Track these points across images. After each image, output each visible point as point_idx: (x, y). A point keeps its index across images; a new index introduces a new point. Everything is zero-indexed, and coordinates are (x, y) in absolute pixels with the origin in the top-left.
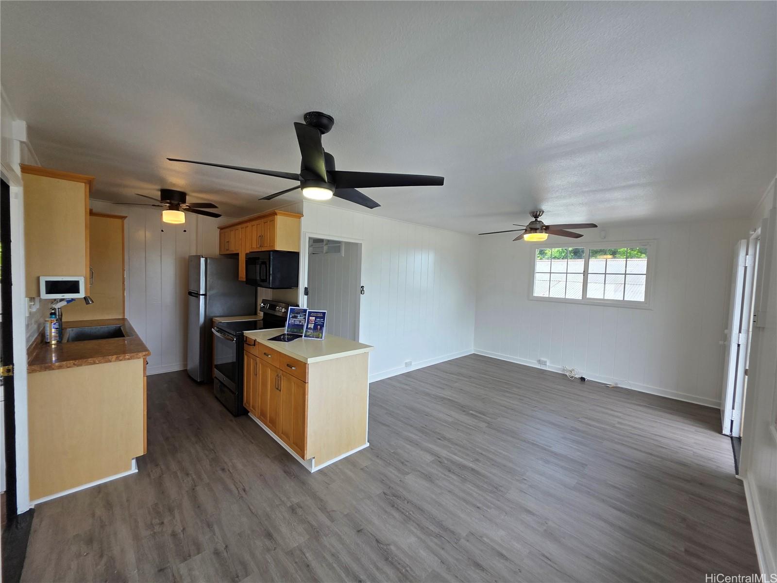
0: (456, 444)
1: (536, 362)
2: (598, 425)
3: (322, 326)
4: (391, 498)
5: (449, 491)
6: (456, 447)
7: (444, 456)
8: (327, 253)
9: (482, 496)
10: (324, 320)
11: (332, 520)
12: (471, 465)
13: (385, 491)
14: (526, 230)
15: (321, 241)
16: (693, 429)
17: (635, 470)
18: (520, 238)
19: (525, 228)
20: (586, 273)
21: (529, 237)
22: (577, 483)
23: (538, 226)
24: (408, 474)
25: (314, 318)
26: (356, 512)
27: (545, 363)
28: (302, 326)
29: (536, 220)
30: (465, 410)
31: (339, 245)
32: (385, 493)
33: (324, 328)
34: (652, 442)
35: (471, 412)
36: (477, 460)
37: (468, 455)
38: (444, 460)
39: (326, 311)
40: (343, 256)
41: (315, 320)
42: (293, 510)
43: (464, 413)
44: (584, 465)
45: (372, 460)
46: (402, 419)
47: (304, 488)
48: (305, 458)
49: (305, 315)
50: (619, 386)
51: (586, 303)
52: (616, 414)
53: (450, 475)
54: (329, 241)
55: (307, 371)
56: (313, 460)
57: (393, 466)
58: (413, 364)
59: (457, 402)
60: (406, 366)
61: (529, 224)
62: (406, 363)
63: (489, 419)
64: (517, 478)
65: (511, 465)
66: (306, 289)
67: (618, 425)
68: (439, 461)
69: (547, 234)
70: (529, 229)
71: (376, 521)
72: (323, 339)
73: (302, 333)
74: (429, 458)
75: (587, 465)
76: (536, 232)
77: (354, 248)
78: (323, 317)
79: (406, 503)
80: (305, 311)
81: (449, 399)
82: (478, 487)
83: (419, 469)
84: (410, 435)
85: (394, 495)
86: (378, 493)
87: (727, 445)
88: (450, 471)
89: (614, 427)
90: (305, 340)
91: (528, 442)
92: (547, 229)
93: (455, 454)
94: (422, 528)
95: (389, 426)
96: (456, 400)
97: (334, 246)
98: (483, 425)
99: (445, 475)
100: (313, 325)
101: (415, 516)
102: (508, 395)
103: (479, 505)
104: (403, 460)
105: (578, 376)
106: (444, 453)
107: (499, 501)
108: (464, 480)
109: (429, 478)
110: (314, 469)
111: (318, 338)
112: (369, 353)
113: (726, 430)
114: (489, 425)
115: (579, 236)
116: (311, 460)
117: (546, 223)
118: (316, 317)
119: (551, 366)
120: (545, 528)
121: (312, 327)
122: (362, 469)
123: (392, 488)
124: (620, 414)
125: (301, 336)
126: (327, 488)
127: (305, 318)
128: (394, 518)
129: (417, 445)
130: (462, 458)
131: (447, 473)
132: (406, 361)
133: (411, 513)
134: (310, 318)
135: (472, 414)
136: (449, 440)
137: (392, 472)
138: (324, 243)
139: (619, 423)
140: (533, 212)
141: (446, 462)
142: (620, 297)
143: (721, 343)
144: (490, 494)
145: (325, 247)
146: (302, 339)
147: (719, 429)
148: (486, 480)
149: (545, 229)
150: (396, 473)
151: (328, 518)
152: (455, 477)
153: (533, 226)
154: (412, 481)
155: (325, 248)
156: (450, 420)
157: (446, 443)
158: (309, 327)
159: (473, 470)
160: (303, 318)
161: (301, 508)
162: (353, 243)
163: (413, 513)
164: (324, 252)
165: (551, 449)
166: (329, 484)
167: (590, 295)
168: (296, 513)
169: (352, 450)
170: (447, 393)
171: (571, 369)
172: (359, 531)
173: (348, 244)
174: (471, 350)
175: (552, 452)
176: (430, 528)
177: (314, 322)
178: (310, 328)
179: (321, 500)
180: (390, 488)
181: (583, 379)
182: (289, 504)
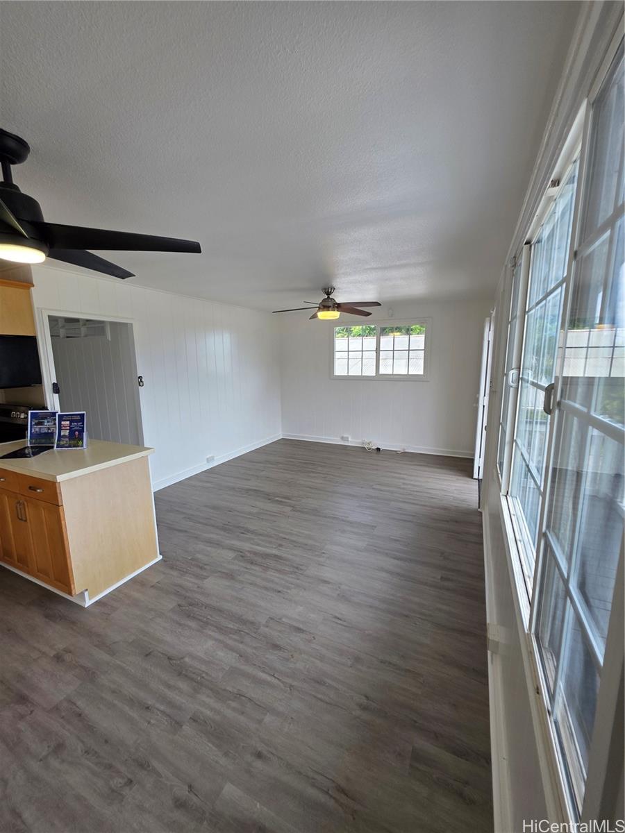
0: (260, 535)
1: (339, 439)
2: (388, 489)
3: (81, 432)
4: (187, 608)
5: (251, 584)
6: (261, 537)
7: (248, 549)
8: (86, 336)
9: (283, 579)
10: (83, 424)
11: (112, 653)
12: (274, 552)
13: (180, 603)
14: (319, 308)
15: (77, 320)
16: (454, 478)
17: (412, 522)
18: (315, 316)
19: (318, 306)
20: (378, 350)
21: (324, 315)
22: (367, 545)
23: (330, 304)
24: (206, 577)
25: (68, 422)
26: (144, 636)
27: (347, 439)
28: (52, 434)
29: (328, 297)
30: (270, 497)
31: (102, 325)
32: (179, 605)
33: (85, 434)
34: (425, 495)
35: (277, 498)
36: (280, 545)
37: (270, 542)
38: (247, 553)
39: (85, 412)
40: (110, 339)
41: (71, 424)
42: (58, 658)
43: (269, 501)
44: (373, 527)
45: (164, 573)
46: (201, 520)
47: (75, 628)
48: (73, 594)
49: (55, 419)
50: (406, 451)
51: (379, 378)
52: (402, 476)
53: (253, 567)
54: (88, 320)
55: (58, 491)
56: (86, 593)
57: (190, 574)
58: (215, 458)
59: (262, 491)
60: (208, 462)
61: (323, 301)
62: (207, 459)
63: (294, 502)
64: (317, 553)
65: (310, 542)
66: (55, 385)
67: (402, 486)
68: (241, 555)
69: (339, 313)
70: (322, 307)
71: (168, 638)
72: (85, 447)
73: (53, 443)
74: (231, 555)
75: (375, 527)
76: (329, 310)
77: (121, 329)
78: (82, 420)
79: (203, 608)
80: (54, 414)
81: (255, 490)
82: (279, 571)
83: (220, 570)
84: (212, 536)
85: (191, 604)
86: (172, 607)
87: (475, 485)
88: (252, 563)
89: (400, 488)
90: (58, 452)
91: (329, 517)
92: (338, 307)
93: (258, 545)
94: (220, 629)
95: (186, 531)
96: (262, 490)
97: (96, 327)
98: (288, 509)
99: (247, 569)
100: (68, 431)
101: (213, 619)
102: (312, 475)
103: (280, 589)
104: (201, 565)
105: (374, 447)
106: (246, 546)
107: (298, 579)
108: (266, 568)
109: (230, 576)
110: (88, 603)
111: (78, 446)
112: (149, 457)
113: (476, 476)
114: (294, 508)
115: (368, 314)
116: (82, 594)
117: (338, 301)
118: (71, 421)
119: (352, 441)
120: (338, 592)
121: (67, 434)
122: (152, 586)
123: (189, 598)
124: (405, 476)
125: (52, 447)
126: (107, 619)
127: (55, 424)
128: (190, 627)
129: (218, 544)
130: (266, 547)
131: (249, 566)
132: (208, 457)
133: (209, 617)
134: (63, 423)
135: (278, 501)
136: (253, 532)
137: (188, 581)
138: (81, 323)
139: (404, 484)
140: (325, 289)
141: (249, 555)
142: (405, 372)
143: (475, 405)
144: (291, 576)
145: (82, 328)
146: (53, 452)
147: (471, 476)
148: (287, 563)
149: (337, 307)
150: (193, 580)
151: (108, 654)
152: (257, 568)
153: (326, 304)
154: (212, 584)
155: (83, 330)
156: (255, 510)
157: (249, 535)
158: (62, 434)
159: (276, 556)
160: (52, 423)
161: (70, 652)
162: (120, 323)
163: (211, 616)
164: (83, 335)
165: (348, 519)
166: (109, 614)
167: (382, 371)
168: (63, 660)
169: (139, 568)
170: (252, 484)
171: (368, 442)
172: (147, 655)
173: (113, 324)
174: (279, 435)
175: (348, 522)
176: (229, 626)
177: (68, 428)
178: (64, 436)
179: (98, 635)
180: (185, 598)
181: (378, 449)
182: (53, 653)
